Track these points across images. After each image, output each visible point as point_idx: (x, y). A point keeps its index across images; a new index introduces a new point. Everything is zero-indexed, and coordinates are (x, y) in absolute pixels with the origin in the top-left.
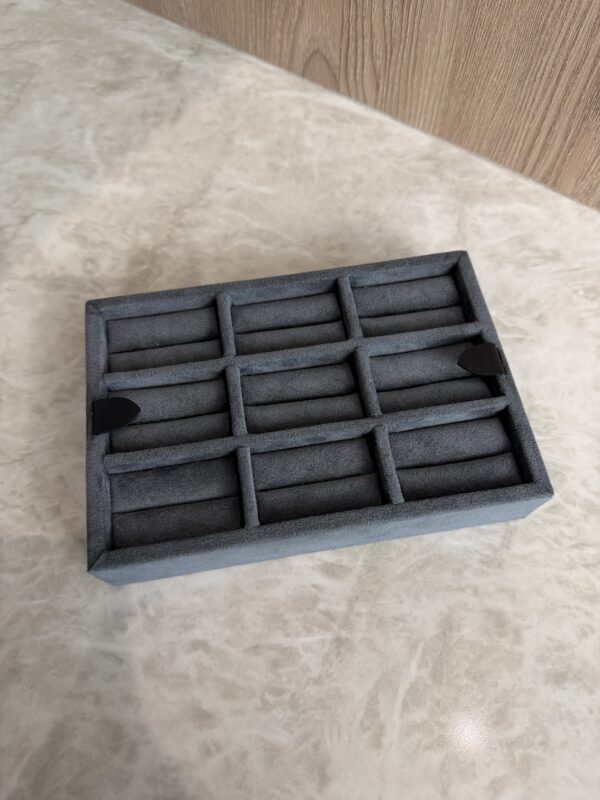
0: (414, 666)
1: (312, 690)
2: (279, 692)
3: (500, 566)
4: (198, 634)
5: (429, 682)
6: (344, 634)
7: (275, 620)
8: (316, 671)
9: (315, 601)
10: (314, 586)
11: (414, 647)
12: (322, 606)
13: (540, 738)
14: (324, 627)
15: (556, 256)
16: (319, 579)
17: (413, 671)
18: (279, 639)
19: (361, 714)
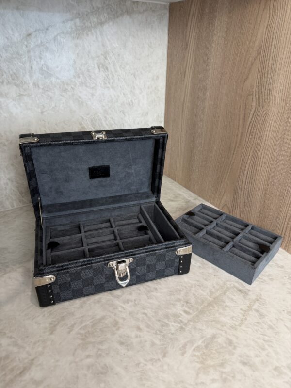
0: (201, 341)
1: (170, 335)
2: (161, 332)
3: (236, 329)
4: (146, 311)
5: (204, 347)
6: (184, 327)
7: (167, 316)
8: (173, 332)
9: (179, 317)
10: (180, 314)
11: (203, 337)
12: (180, 318)
13: (232, 375)
14: (178, 323)
15: (282, 267)
16: (182, 313)
17: (200, 343)
18: (166, 321)
19: (181, 346)
